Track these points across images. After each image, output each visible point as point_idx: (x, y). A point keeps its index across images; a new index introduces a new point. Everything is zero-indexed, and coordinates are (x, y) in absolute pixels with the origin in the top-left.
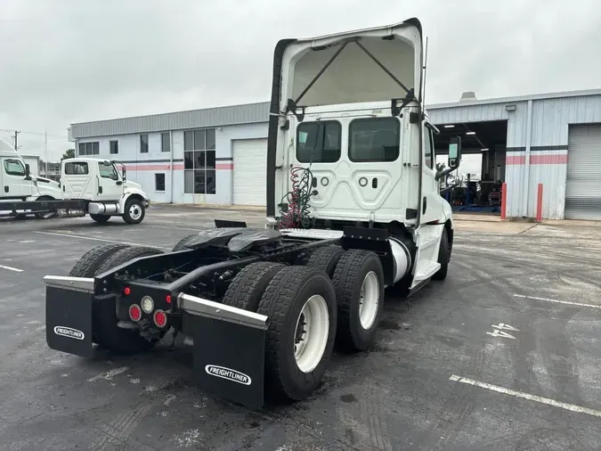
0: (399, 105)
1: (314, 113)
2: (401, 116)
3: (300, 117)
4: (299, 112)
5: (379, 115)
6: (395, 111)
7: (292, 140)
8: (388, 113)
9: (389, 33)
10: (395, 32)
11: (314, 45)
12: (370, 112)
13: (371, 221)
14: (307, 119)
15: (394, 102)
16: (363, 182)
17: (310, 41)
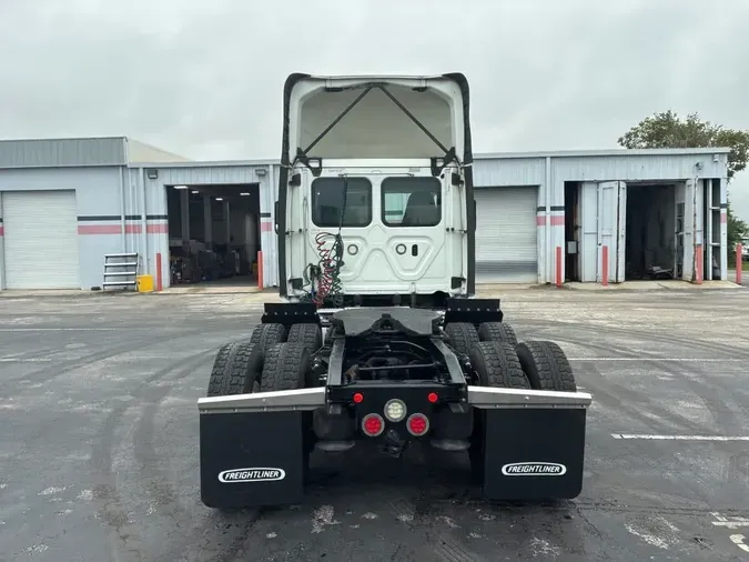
0: (440, 164)
1: (334, 167)
2: (443, 177)
3: (316, 171)
4: (315, 165)
5: (417, 174)
6: (436, 170)
7: (305, 199)
8: (428, 173)
9: (423, 84)
10: (429, 84)
11: (329, 85)
12: (407, 171)
13: (414, 293)
14: (324, 174)
15: (434, 161)
16: (401, 249)
17: (325, 80)
